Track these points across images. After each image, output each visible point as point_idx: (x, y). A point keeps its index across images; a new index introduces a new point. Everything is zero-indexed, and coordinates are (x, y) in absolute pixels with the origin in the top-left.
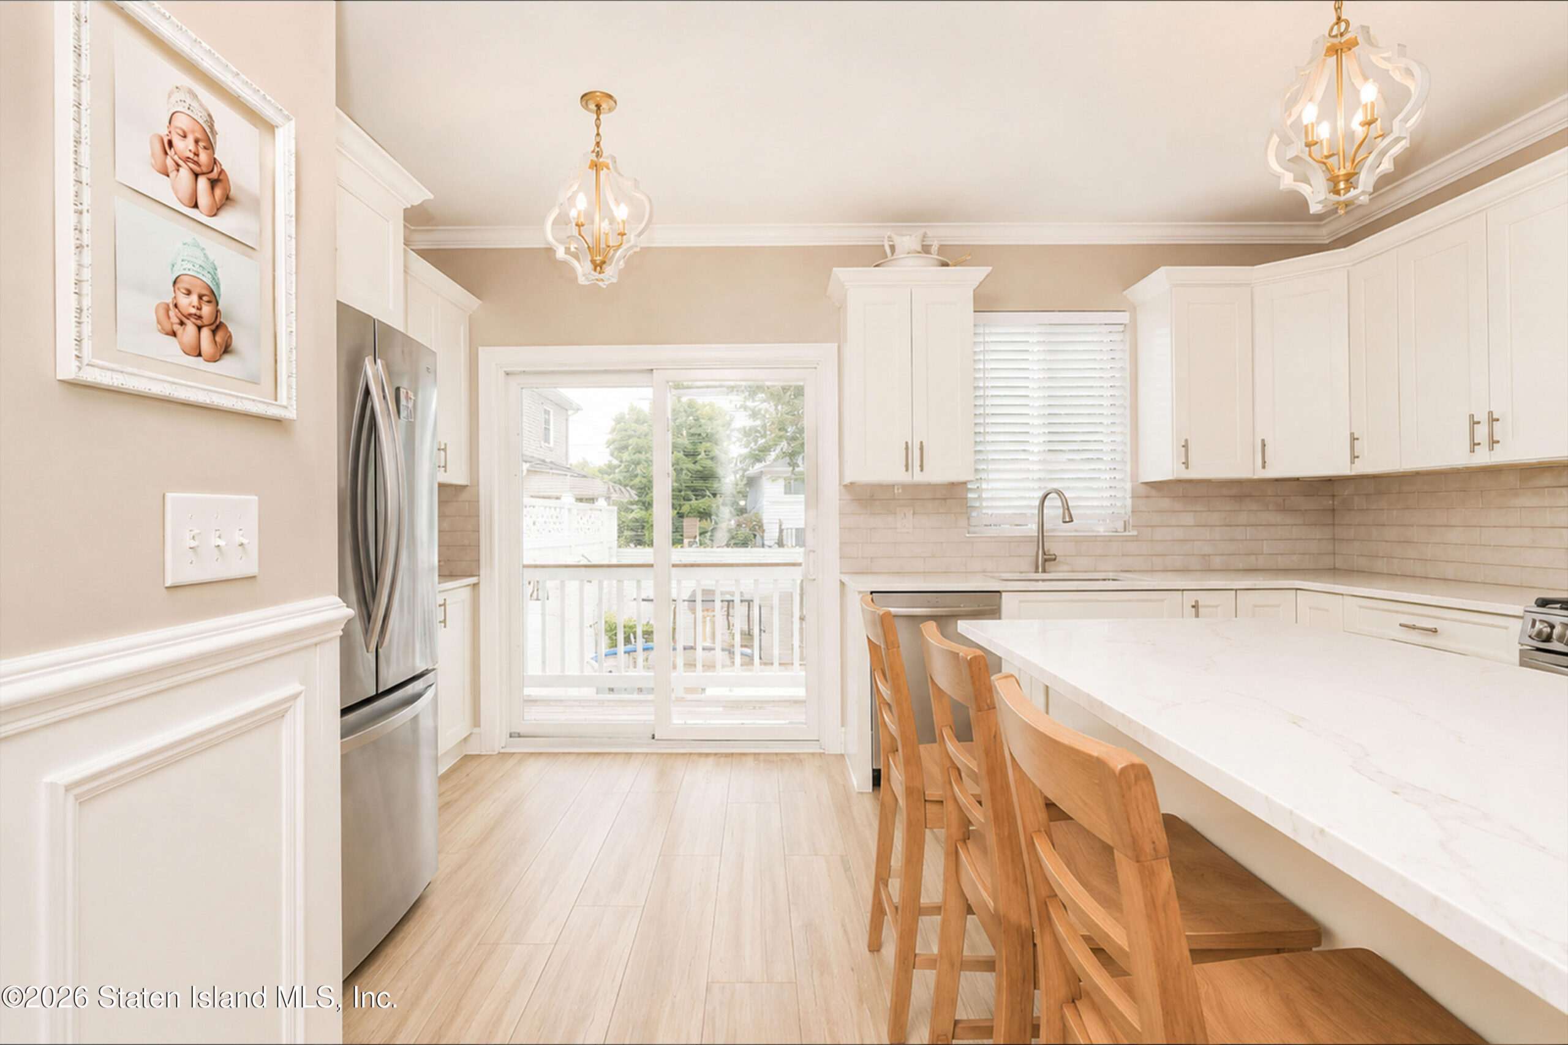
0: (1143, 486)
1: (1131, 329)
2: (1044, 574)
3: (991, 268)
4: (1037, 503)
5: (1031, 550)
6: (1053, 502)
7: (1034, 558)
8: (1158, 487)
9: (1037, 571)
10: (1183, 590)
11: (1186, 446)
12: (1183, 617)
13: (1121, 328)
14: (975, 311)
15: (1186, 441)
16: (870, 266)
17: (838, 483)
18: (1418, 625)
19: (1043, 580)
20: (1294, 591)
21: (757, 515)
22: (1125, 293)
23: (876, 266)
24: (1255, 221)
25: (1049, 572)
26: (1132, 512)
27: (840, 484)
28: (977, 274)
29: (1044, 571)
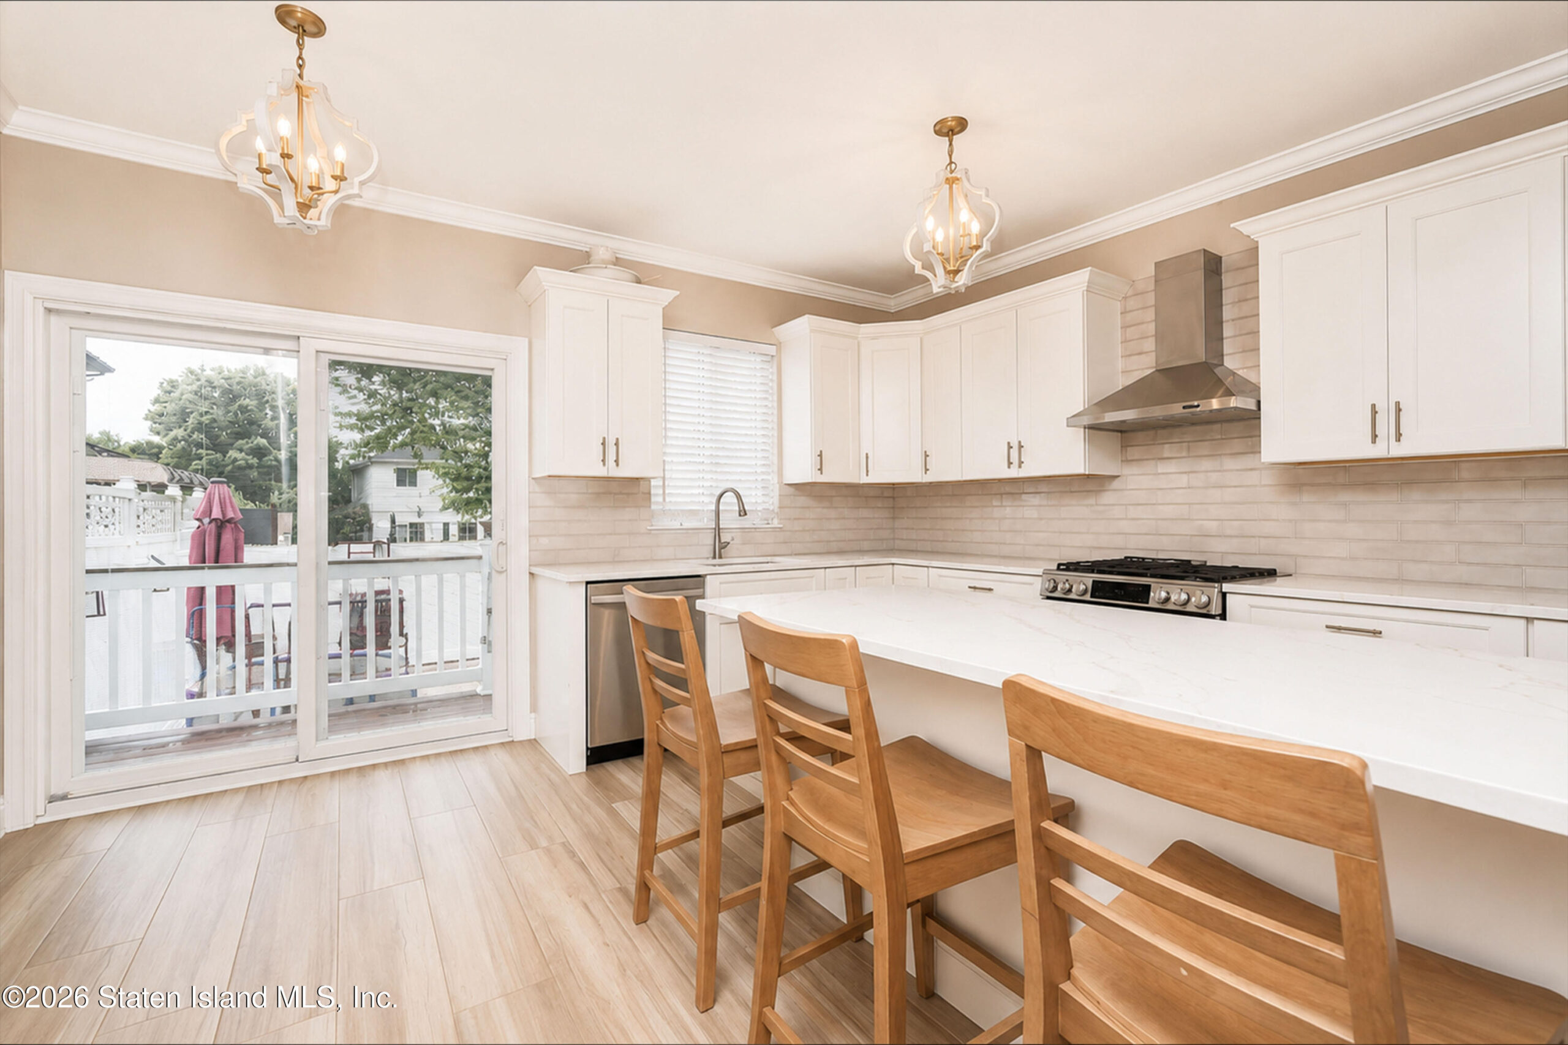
0: (787, 486)
1: (776, 360)
2: (720, 560)
3: (678, 293)
4: (714, 500)
5: (709, 540)
6: (729, 498)
7: (712, 547)
8: (800, 488)
9: (714, 557)
10: (825, 568)
11: (820, 455)
12: (825, 589)
13: (769, 358)
14: (664, 328)
15: (821, 452)
16: (566, 270)
17: (527, 476)
18: (977, 586)
19: (719, 565)
20: (891, 566)
21: (365, 507)
22: (773, 329)
23: (571, 271)
24: (860, 288)
25: (726, 558)
26: (780, 507)
27: (529, 477)
28: (668, 295)
29: (720, 557)
